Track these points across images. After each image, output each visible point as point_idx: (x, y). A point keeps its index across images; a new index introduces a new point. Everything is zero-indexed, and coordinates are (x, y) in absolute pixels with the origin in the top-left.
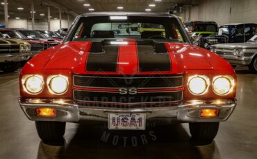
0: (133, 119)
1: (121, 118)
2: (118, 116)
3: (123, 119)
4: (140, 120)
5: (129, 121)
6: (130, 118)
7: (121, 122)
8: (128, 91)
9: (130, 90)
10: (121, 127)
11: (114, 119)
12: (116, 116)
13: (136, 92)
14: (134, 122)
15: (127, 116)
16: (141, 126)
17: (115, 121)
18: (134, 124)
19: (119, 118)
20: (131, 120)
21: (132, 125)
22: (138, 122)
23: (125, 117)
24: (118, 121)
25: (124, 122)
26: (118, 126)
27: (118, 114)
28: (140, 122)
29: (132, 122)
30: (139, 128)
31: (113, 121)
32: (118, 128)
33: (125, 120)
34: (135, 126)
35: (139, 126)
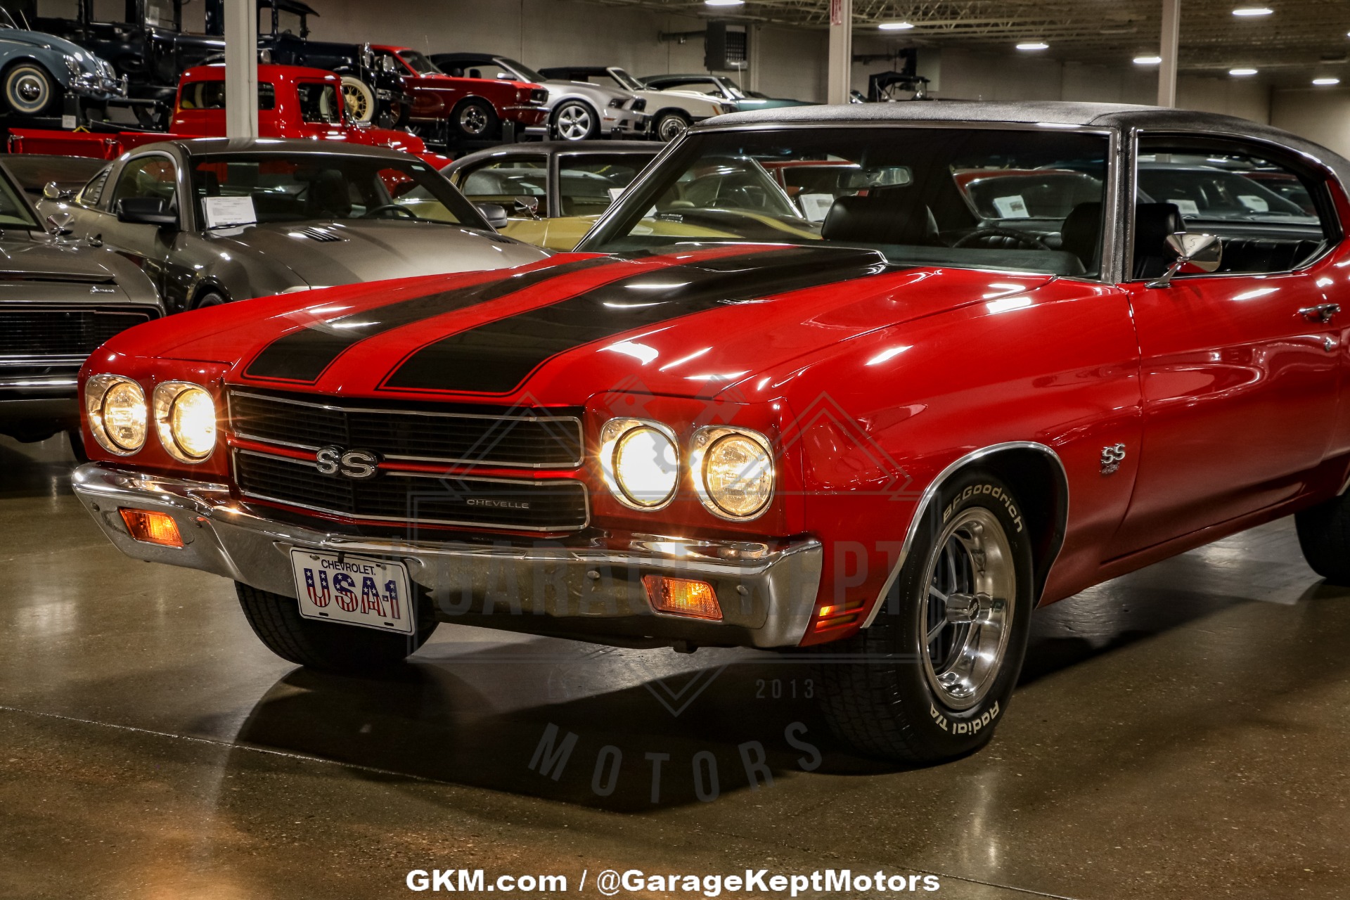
0: (369, 584)
1: (331, 573)
2: (319, 565)
3: (336, 579)
4: (391, 590)
5: (358, 590)
6: (358, 579)
7: (334, 592)
8: (340, 465)
10: (335, 613)
11: (309, 575)
12: (316, 566)
13: (370, 471)
14: (375, 598)
15: (348, 569)
16: (399, 618)
17: (313, 585)
18: (376, 604)
19: (325, 573)
20: (363, 587)
21: (369, 608)
22: (387, 597)
23: (343, 569)
24: (323, 587)
25: (344, 593)
26: (326, 605)
27: (318, 555)
28: (394, 601)
29: (367, 594)
30: (392, 625)
31: (309, 585)
32: (327, 615)
33: (344, 584)
34: (379, 614)
35: (393, 617)
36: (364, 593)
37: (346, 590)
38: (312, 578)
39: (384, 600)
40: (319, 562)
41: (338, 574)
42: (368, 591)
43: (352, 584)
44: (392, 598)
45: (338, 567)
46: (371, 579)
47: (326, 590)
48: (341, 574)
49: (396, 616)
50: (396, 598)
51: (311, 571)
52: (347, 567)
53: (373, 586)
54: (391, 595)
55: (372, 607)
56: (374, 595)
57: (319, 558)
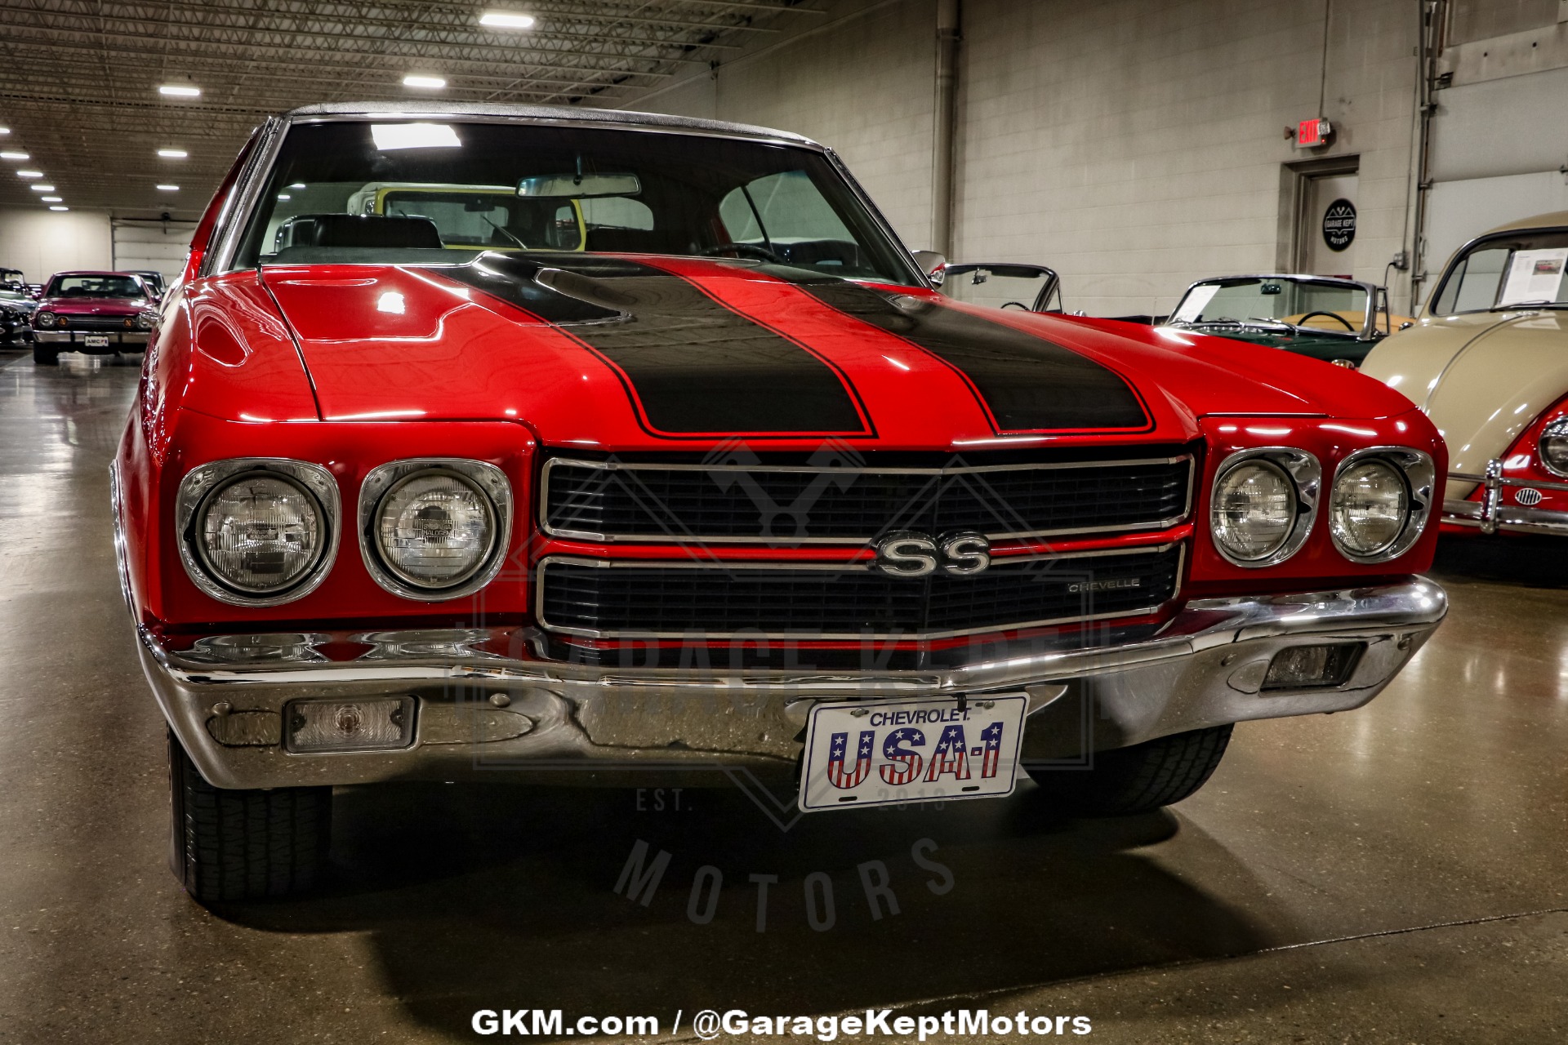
0: (953, 737)
1: (882, 733)
2: (864, 724)
3: (891, 740)
4: (992, 735)
5: (926, 752)
6: (932, 731)
7: (878, 758)
8: (942, 558)
9: (952, 550)
10: (872, 791)
11: (838, 743)
12: (853, 725)
13: (984, 561)
14: (957, 755)
15: (921, 720)
16: (994, 775)
17: (841, 759)
18: (955, 765)
19: (871, 734)
20: (941, 742)
21: (942, 771)
22: (980, 749)
23: (910, 722)
24: (860, 756)
25: (899, 758)
26: (857, 783)
27: (866, 709)
28: (992, 753)
29: (944, 752)
30: (977, 788)
31: (832, 759)
32: (854, 798)
33: (905, 745)
34: (958, 777)
35: (984, 776)
36: (938, 750)
37: (904, 753)
38: (843, 747)
39: (973, 754)
40: (867, 718)
41: (897, 731)
42: (947, 747)
43: (922, 742)
44: (988, 748)
45: (900, 721)
46: (959, 729)
47: (864, 762)
48: (903, 730)
49: (989, 773)
50: (997, 748)
51: (844, 736)
52: (918, 717)
53: (960, 736)
54: (988, 745)
55: (946, 769)
56: (955, 750)
57: (867, 712)
